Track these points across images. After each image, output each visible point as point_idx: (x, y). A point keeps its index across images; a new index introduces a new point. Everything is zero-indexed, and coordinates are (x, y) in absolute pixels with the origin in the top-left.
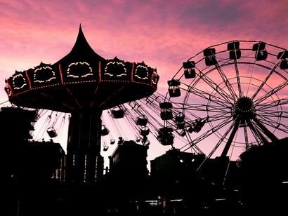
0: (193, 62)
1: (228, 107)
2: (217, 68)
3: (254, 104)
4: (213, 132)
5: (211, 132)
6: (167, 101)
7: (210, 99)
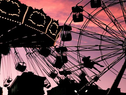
0: (82, 7)
1: (120, 45)
2: (103, 9)
4: (109, 69)
5: (107, 69)
6: (62, 45)
7: (101, 40)
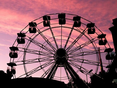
3: (67, 51)
